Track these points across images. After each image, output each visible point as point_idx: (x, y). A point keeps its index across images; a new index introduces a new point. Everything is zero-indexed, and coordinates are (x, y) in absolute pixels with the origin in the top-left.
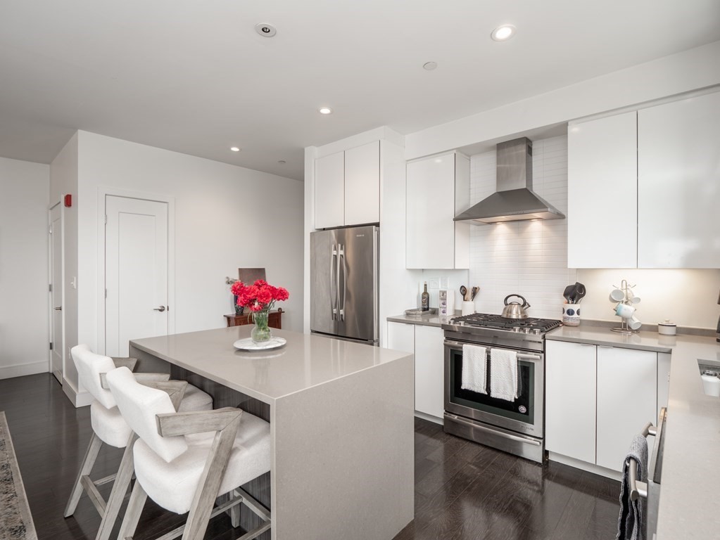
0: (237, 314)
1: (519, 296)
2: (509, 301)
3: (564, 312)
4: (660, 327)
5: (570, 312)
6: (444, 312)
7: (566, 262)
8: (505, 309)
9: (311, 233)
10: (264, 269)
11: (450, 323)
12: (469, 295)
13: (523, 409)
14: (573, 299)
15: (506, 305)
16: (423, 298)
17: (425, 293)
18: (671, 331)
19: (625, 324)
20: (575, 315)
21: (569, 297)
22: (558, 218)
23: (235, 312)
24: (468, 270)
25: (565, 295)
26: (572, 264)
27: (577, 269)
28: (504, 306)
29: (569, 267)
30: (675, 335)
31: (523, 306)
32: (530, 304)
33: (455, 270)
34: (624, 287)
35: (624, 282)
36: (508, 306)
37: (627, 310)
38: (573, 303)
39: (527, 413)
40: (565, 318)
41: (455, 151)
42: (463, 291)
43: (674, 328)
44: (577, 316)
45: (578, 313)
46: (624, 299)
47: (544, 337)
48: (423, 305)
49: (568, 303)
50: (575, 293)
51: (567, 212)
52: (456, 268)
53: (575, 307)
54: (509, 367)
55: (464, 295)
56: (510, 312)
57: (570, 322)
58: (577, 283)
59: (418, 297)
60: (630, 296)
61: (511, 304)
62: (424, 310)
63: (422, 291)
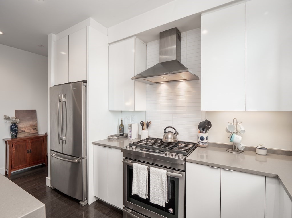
0: (12, 138)
1: (172, 128)
2: (167, 130)
3: (198, 138)
4: (256, 149)
5: (202, 139)
6: (131, 137)
7: (200, 106)
8: (164, 135)
9: (50, 88)
10: (36, 110)
11: (127, 147)
12: (145, 126)
13: (171, 210)
14: (203, 129)
15: (165, 133)
16: (120, 128)
17: (122, 125)
18: (264, 152)
19: (235, 147)
20: (205, 141)
21: (201, 129)
22: (195, 79)
23: (11, 137)
24: (146, 111)
25: (199, 127)
26: (203, 108)
27: (206, 111)
28: (164, 134)
29: (201, 110)
30: (266, 155)
31: (175, 134)
32: (178, 132)
33: (135, 111)
34: (235, 123)
35: (235, 119)
36: (166, 134)
37: (237, 138)
38: (203, 133)
39: (173, 213)
40: (199, 142)
41: (135, 37)
42: (142, 123)
43: (266, 150)
44: (206, 141)
45: (207, 139)
46: (235, 131)
47: (185, 160)
48: (120, 132)
49: (201, 133)
50: (205, 126)
51: (200, 75)
52: (136, 110)
53: (204, 135)
54: (162, 182)
55: (143, 126)
56: (167, 138)
57: (201, 145)
58: (206, 120)
59: (118, 127)
60: (239, 129)
61: (168, 132)
62: (121, 135)
63: (120, 124)
